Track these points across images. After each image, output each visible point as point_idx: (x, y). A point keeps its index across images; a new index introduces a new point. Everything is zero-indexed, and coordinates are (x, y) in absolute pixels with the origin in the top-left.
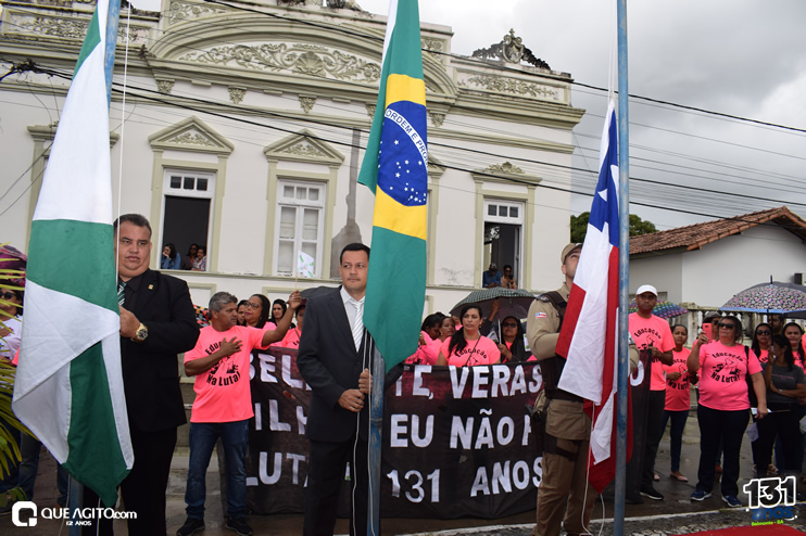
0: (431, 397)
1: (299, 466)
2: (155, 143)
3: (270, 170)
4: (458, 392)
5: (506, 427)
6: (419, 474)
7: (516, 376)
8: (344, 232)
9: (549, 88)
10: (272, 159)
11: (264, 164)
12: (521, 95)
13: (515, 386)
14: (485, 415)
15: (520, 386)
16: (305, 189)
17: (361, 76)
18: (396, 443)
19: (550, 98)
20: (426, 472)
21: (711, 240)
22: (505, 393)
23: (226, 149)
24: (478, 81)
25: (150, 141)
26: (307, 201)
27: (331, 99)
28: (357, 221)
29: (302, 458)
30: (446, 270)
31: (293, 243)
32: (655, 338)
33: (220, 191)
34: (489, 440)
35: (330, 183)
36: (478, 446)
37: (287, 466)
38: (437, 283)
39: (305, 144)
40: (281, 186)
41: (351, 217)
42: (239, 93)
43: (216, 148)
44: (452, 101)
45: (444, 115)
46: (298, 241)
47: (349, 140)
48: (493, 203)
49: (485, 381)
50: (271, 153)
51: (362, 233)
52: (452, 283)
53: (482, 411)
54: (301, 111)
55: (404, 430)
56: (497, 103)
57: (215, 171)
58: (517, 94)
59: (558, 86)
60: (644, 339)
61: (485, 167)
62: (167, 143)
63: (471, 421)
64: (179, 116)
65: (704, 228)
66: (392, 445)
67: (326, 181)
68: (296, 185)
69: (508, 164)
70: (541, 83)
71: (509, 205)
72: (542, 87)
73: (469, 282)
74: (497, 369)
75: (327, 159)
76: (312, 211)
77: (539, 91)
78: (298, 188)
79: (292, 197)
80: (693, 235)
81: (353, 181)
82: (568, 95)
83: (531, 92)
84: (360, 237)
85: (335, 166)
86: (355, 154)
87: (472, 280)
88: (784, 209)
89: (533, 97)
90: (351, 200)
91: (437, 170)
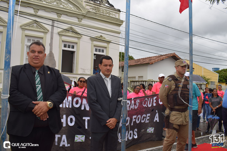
3: (22, 33)
7: (132, 104)
9: (114, 13)
10: (23, 29)
11: (21, 31)
12: (106, 15)
13: (131, 107)
16: (35, 40)
17: (55, 3)
19: (114, 16)
21: (156, 61)
23: (6, 25)
24: (93, 9)
27: (45, 10)
28: (53, 52)
30: (82, 68)
35: (44, 39)
38: (79, 73)
39: (35, 25)
40: (26, 39)
41: (51, 50)
43: (3, 24)
44: (85, 15)
45: (82, 19)
48: (96, 48)
50: (23, 27)
51: (54, 56)
52: (84, 73)
54: (34, 13)
56: (99, 16)
58: (104, 14)
59: (116, 13)
67: (42, 38)
69: (101, 36)
70: (112, 12)
71: (101, 49)
73: (89, 73)
75: (43, 30)
77: (111, 14)
78: (32, 40)
80: (150, 60)
81: (52, 38)
82: (119, 16)
83: (108, 14)
84: (54, 57)
85: (45, 33)
86: (52, 29)
87: (90, 72)
88: (174, 53)
89: (109, 16)
90: (51, 45)
91: (80, 36)
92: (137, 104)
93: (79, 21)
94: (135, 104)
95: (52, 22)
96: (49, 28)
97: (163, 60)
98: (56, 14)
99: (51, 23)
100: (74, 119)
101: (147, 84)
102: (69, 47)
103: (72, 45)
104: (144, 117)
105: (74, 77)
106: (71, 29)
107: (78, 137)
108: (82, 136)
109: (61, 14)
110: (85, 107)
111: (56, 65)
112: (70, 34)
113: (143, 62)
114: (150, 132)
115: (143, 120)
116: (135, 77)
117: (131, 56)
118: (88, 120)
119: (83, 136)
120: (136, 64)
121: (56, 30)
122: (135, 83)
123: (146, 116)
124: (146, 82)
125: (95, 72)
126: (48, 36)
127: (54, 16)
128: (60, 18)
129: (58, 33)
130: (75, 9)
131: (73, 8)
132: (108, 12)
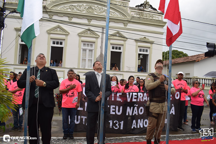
0: (122, 101)
1: (85, 120)
2: (48, 32)
3: (79, 39)
4: (129, 100)
5: (141, 110)
6: (118, 122)
7: (144, 96)
8: (100, 56)
9: (157, 16)
10: (80, 36)
11: (78, 38)
13: (144, 99)
14: (136, 106)
15: (146, 98)
16: (89, 44)
17: (104, 13)
18: (112, 113)
19: (157, 19)
20: (120, 121)
21: (202, 59)
22: (141, 100)
23: (67, 34)
24: (137, 14)
25: (47, 31)
26: (90, 48)
27: (96, 19)
28: (103, 53)
29: (86, 117)
30: (127, 67)
31: (86, 59)
32: (183, 86)
33: (66, 45)
34: (136, 113)
35: (96, 43)
36: (134, 114)
37: (81, 119)
38: (125, 70)
39: (89, 32)
40: (82, 44)
41: (101, 52)
42: (71, 18)
43: (65, 33)
44: (129, 20)
45: (127, 24)
46: (87, 59)
47: (101, 31)
48: (141, 48)
49: (136, 97)
50: (80, 35)
52: (129, 70)
53: (135, 105)
54: (88, 23)
55: (114, 110)
56: (142, 20)
57: (64, 40)
58: (148, 18)
59: (159, 16)
60: (179, 86)
61: (138, 38)
62: (51, 32)
63: (132, 108)
64: (55, 25)
65: (201, 56)
66: (111, 113)
67: (95, 42)
68: (86, 43)
69: (145, 38)
70: (154, 15)
71: (145, 49)
72: (155, 16)
74: (139, 94)
75: (95, 36)
76: (91, 51)
77: (154, 17)
79: (85, 46)
80: (198, 57)
81: (102, 42)
82: (162, 18)
83: (152, 17)
85: (97, 38)
86: (102, 35)
87: (135, 70)
89: (152, 19)
90: (101, 48)
93: (124, 26)
96: (100, 34)
98: (105, 22)
102: (116, 48)
103: (119, 47)
105: (120, 74)
106: (118, 33)
109: (110, 22)
112: (117, 38)
113: (191, 59)
126: (99, 40)
130: (122, 16)
131: (119, 16)
132: (151, 15)
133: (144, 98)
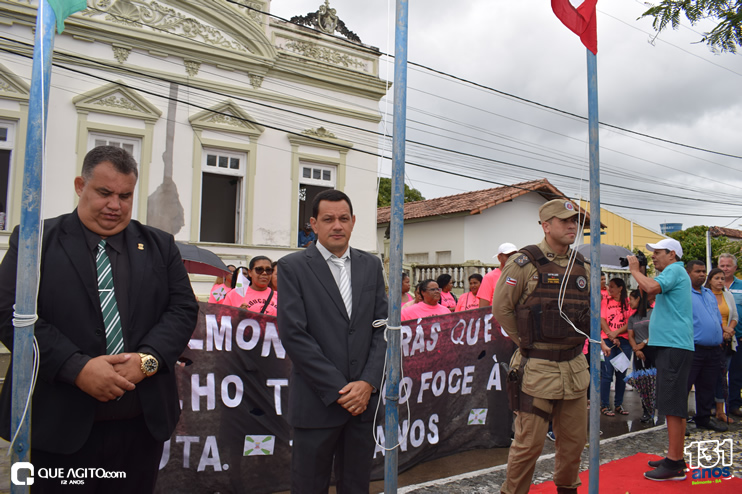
3: (79, 123)
8: (161, 191)
9: (359, 60)
10: (82, 111)
11: (74, 115)
12: (335, 64)
15: (420, 346)
17: (180, 31)
19: (360, 69)
21: (489, 206)
24: (295, 47)
27: (148, 52)
28: (174, 179)
30: (264, 229)
35: (146, 139)
38: (255, 243)
39: (118, 97)
40: (91, 140)
41: (169, 176)
44: (271, 64)
45: (262, 78)
47: (166, 92)
48: (308, 166)
50: (81, 104)
51: (179, 192)
52: (269, 243)
54: (115, 60)
56: (313, 70)
58: (331, 63)
59: (367, 59)
61: (300, 131)
67: (141, 137)
68: (108, 140)
69: (322, 130)
70: (352, 55)
71: (322, 168)
72: (353, 58)
73: (284, 243)
75: (142, 113)
77: (351, 62)
81: (170, 138)
82: (376, 68)
83: (344, 62)
84: (177, 196)
85: (151, 121)
86: (172, 110)
87: (288, 240)
88: (545, 181)
89: (345, 67)
90: (168, 157)
91: (256, 131)
92: (432, 337)
93: (252, 85)
94: (427, 337)
95: (171, 88)
96: (162, 105)
97: (511, 200)
98: (182, 63)
99: (169, 89)
100: (240, 386)
101: (464, 276)
102: (223, 164)
103: (232, 159)
104: (456, 378)
106: (229, 109)
107: (253, 441)
108: (266, 436)
109: (198, 64)
110: (272, 349)
111: (183, 220)
112: (226, 124)
113: (452, 208)
114: (476, 422)
115: (454, 385)
116: (427, 254)
117: (414, 191)
118: (282, 387)
119: (270, 439)
120: (430, 213)
121: (183, 113)
122: (426, 272)
123: (463, 372)
124: (459, 268)
125: (304, 239)
126: (160, 130)
127: (176, 69)
128: (196, 76)
129: (190, 122)
130: (242, 47)
131: (234, 46)
132: (342, 55)
133: (415, 343)
